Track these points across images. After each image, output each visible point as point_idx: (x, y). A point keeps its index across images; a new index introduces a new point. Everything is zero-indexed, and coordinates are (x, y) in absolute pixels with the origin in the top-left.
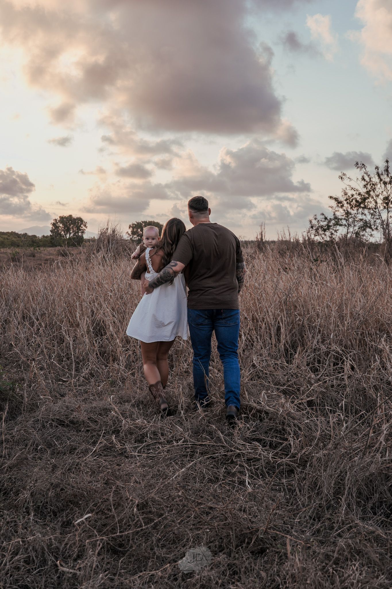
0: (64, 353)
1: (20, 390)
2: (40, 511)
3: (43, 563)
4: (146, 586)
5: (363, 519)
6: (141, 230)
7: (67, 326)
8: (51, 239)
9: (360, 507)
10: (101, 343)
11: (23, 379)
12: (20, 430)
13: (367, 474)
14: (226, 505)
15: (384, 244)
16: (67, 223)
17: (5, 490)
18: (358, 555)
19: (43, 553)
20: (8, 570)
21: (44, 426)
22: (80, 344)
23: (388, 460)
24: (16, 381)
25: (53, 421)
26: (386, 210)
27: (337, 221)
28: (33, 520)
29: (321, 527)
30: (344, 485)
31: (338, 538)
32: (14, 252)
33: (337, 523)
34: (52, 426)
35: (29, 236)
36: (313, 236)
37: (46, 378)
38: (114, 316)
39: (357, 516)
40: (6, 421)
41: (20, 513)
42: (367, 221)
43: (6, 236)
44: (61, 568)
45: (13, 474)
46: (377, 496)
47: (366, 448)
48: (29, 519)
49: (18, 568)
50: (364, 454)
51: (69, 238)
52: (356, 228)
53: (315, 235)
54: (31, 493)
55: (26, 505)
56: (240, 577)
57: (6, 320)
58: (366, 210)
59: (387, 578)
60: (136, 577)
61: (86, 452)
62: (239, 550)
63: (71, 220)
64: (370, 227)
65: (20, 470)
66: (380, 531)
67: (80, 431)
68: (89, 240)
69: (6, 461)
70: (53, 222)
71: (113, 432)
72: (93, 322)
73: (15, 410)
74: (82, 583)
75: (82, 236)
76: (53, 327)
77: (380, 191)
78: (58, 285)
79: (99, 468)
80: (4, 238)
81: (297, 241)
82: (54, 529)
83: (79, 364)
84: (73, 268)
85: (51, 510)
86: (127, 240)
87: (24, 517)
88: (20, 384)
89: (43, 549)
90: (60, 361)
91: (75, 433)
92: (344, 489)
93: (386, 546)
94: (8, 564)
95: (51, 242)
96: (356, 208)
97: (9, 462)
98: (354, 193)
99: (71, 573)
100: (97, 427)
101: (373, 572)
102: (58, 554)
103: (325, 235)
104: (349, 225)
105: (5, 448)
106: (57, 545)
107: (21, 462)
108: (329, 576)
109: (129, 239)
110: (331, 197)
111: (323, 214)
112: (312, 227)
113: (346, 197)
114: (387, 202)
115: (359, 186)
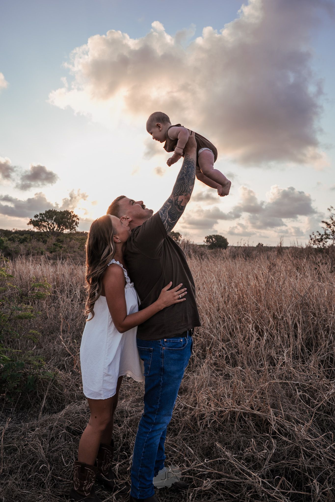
27: (327, 236)
53: (314, 245)
81: (302, 248)
103: (320, 244)
109: (205, 245)
111: (318, 232)
112: (311, 239)
113: (332, 222)
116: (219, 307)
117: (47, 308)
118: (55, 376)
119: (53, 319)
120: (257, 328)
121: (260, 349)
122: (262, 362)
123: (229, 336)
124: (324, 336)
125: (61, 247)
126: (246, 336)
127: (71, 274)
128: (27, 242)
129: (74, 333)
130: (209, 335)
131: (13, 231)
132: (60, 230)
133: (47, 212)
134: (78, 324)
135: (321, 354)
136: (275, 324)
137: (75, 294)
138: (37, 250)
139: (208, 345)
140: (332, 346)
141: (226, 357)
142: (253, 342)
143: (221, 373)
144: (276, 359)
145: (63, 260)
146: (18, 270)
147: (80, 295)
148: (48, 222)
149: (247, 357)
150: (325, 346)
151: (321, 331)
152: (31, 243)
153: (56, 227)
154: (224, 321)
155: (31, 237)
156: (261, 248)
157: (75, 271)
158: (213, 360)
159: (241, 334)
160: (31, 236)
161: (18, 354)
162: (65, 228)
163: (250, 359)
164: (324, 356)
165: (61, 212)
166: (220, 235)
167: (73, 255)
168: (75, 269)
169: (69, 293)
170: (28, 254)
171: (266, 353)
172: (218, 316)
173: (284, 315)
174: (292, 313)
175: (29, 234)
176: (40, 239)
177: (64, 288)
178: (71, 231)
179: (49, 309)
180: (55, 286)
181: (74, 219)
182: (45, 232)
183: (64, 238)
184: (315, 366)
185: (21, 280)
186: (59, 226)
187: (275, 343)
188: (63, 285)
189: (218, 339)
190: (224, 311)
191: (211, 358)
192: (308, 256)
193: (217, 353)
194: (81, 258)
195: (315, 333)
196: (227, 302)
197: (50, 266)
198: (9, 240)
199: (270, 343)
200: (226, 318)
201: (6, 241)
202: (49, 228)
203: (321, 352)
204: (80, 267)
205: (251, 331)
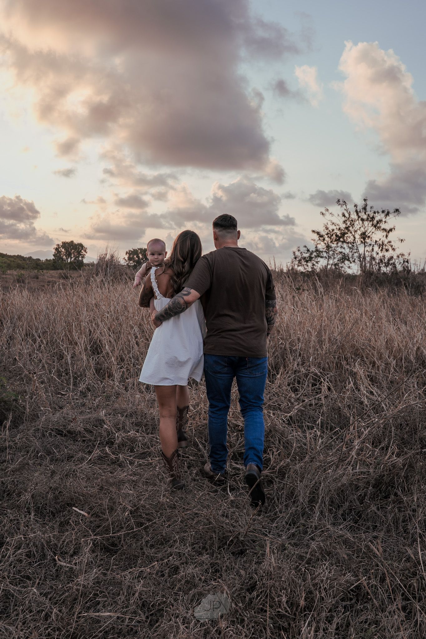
0: (63, 369)
1: (22, 401)
2: (39, 512)
3: (43, 557)
4: (136, 580)
5: (334, 524)
6: (137, 257)
7: (67, 344)
8: (54, 262)
9: (332, 514)
10: (97, 360)
11: (26, 392)
12: (22, 438)
13: (339, 485)
14: (210, 511)
15: (360, 275)
16: (68, 248)
17: (8, 491)
18: (328, 556)
19: (43, 548)
20: (12, 562)
21: (44, 436)
22: (78, 360)
23: (358, 472)
24: (19, 393)
25: (52, 431)
26: (363, 245)
27: (319, 254)
28: (34, 519)
29: (296, 532)
30: (318, 494)
31: (311, 541)
32: (19, 274)
33: (311, 528)
34: (51, 435)
35: (34, 260)
36: (296, 266)
37: (47, 391)
38: (110, 336)
39: (328, 522)
40: (9, 429)
41: (22, 512)
42: (346, 254)
43: (12, 259)
44: (59, 562)
45: (16, 478)
46: (347, 504)
47: (339, 461)
48: (30, 518)
49: (20, 561)
50: (337, 467)
51: (70, 262)
52: (336, 260)
53: (298, 266)
54: (32, 495)
55: (27, 506)
56: (221, 575)
57: (11, 337)
58: (345, 244)
59: (352, 576)
60: (127, 573)
61: (82, 459)
62: (221, 551)
63: (72, 246)
64: (348, 260)
65: (22, 474)
66: (349, 535)
67: (77, 441)
68: (88, 265)
69: (9, 465)
70: (56, 247)
71: (107, 443)
72: (91, 341)
73: (18, 419)
74: (78, 576)
75: (82, 260)
76: (54, 344)
77: (358, 227)
78: (59, 305)
79: (94, 475)
80: (11, 261)
81: (282, 271)
82: (53, 528)
83: (76, 379)
84: (73, 290)
85: (49, 511)
86: (123, 266)
87: (25, 516)
88: (22, 395)
89: (42, 545)
90: (60, 376)
91: (72, 442)
92: (318, 498)
93: (353, 548)
94: (11, 556)
95: (53, 265)
96: (335, 243)
97: (12, 467)
98: (334, 227)
99: (68, 567)
100: (93, 438)
101: (341, 571)
102: (56, 550)
103: (307, 266)
104: (329, 257)
105: (9, 454)
106: (56, 542)
107: (23, 467)
108: (301, 574)
109: (126, 264)
110: (313, 231)
111: (305, 247)
112: (295, 258)
113: (327, 231)
114: (364, 236)
115: (340, 222)
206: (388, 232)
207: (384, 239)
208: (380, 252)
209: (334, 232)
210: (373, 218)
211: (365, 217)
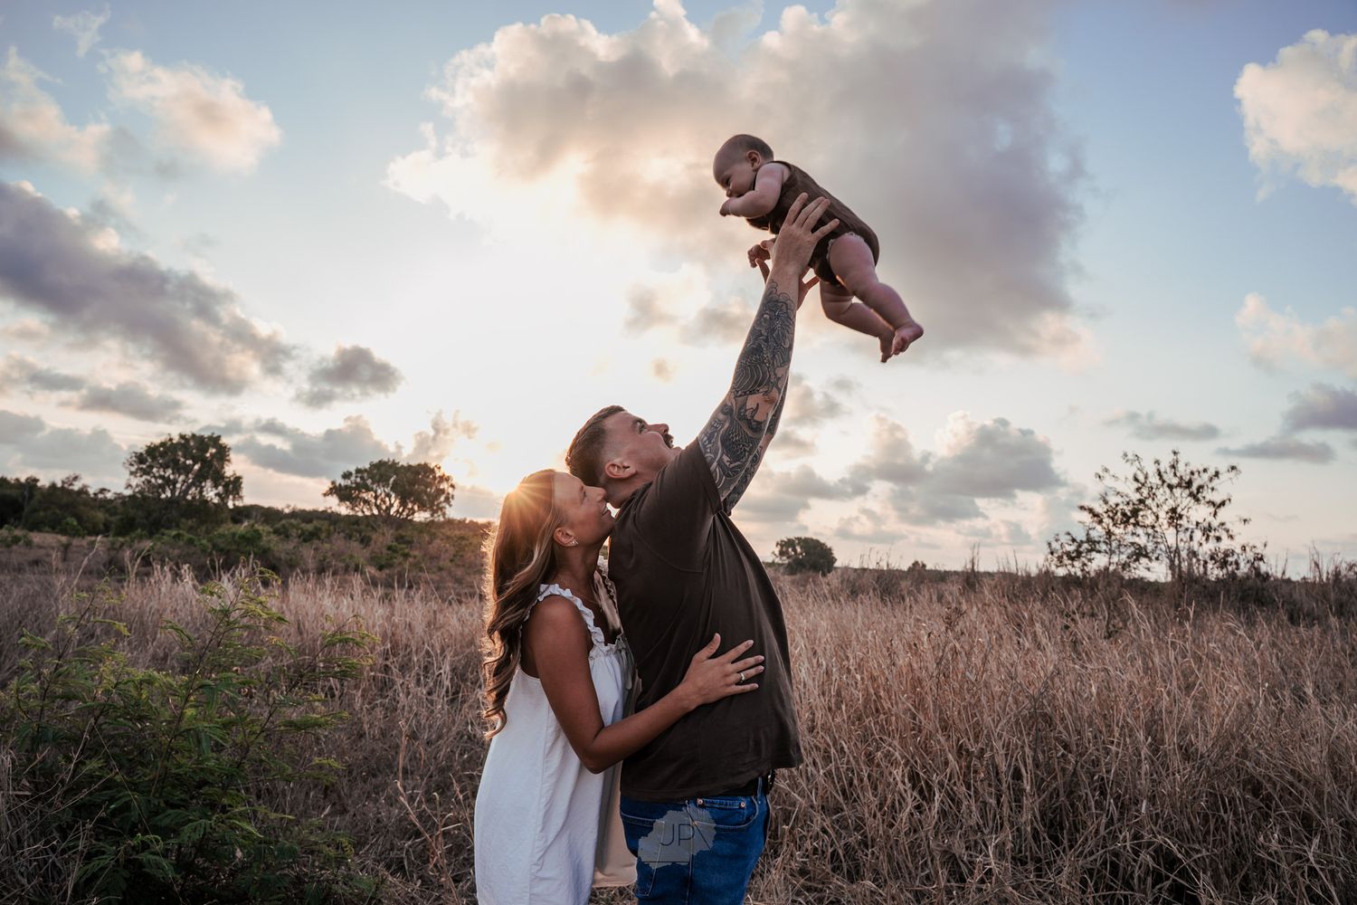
6: (792, 551)
15: (1172, 583)
26: (1172, 530)
27: (1093, 544)
36: (1053, 568)
42: (1142, 546)
52: (1124, 557)
53: (1057, 567)
58: (1138, 528)
64: (1146, 556)
77: (1163, 499)
81: (1029, 576)
96: (1122, 526)
98: (1120, 500)
103: (1073, 566)
104: (1112, 552)
109: (775, 562)
110: (1083, 508)
111: (1069, 534)
112: (1052, 553)
113: (1106, 507)
114: (1175, 515)
115: (1130, 490)
116: (813, 721)
117: (365, 710)
118: (377, 888)
119: (379, 739)
120: (914, 778)
121: (923, 834)
122: (927, 871)
123: (841, 799)
124: (1093, 803)
125: (406, 556)
126: (886, 800)
127: (429, 624)
128: (319, 538)
129: (431, 776)
130: (786, 794)
131: (287, 511)
132: (405, 514)
133: (373, 466)
134: (442, 753)
135: (1085, 852)
136: (961, 768)
137: (438, 676)
138: (344, 561)
139: (786, 821)
140: (1115, 832)
141: (833, 854)
142: (904, 815)
143: (819, 898)
144: (965, 863)
145: (410, 587)
146: (293, 607)
147: (452, 679)
148: (376, 492)
149: (890, 858)
150: (1097, 832)
151: (1085, 791)
152: (330, 542)
153: (396, 504)
154: (827, 759)
155: (332, 528)
156: (919, 574)
157: (440, 617)
158: (796, 861)
159: (873, 793)
160: (330, 525)
161: (282, 825)
162: (419, 507)
163: (898, 863)
164: (1093, 857)
165: (410, 466)
166: (814, 538)
167: (436, 578)
168: (441, 611)
169: (422, 673)
170: (321, 570)
171: (938, 846)
172: (812, 743)
173: (987, 745)
174: (1007, 739)
175: (325, 519)
176: (354, 533)
177: (410, 660)
178: (432, 515)
179: (369, 712)
180: (387, 654)
181: (441, 487)
182: (367, 517)
183: (415, 533)
184: (1073, 884)
185: (301, 634)
186: (403, 504)
187: (964, 820)
188: (408, 650)
189: (812, 807)
190: (828, 730)
191: (792, 855)
192: (1045, 594)
193: (809, 842)
194: (456, 585)
195: (1068, 797)
196: (833, 708)
197: (377, 601)
198: (276, 532)
199: (951, 822)
200: (833, 750)
201: (269, 533)
202: (378, 507)
203: (1086, 846)
204: (455, 605)
205: (900, 785)
206: (1219, 506)
207: (1210, 519)
208: (1204, 543)
209: (1118, 508)
210: (1189, 484)
211: (1175, 481)
